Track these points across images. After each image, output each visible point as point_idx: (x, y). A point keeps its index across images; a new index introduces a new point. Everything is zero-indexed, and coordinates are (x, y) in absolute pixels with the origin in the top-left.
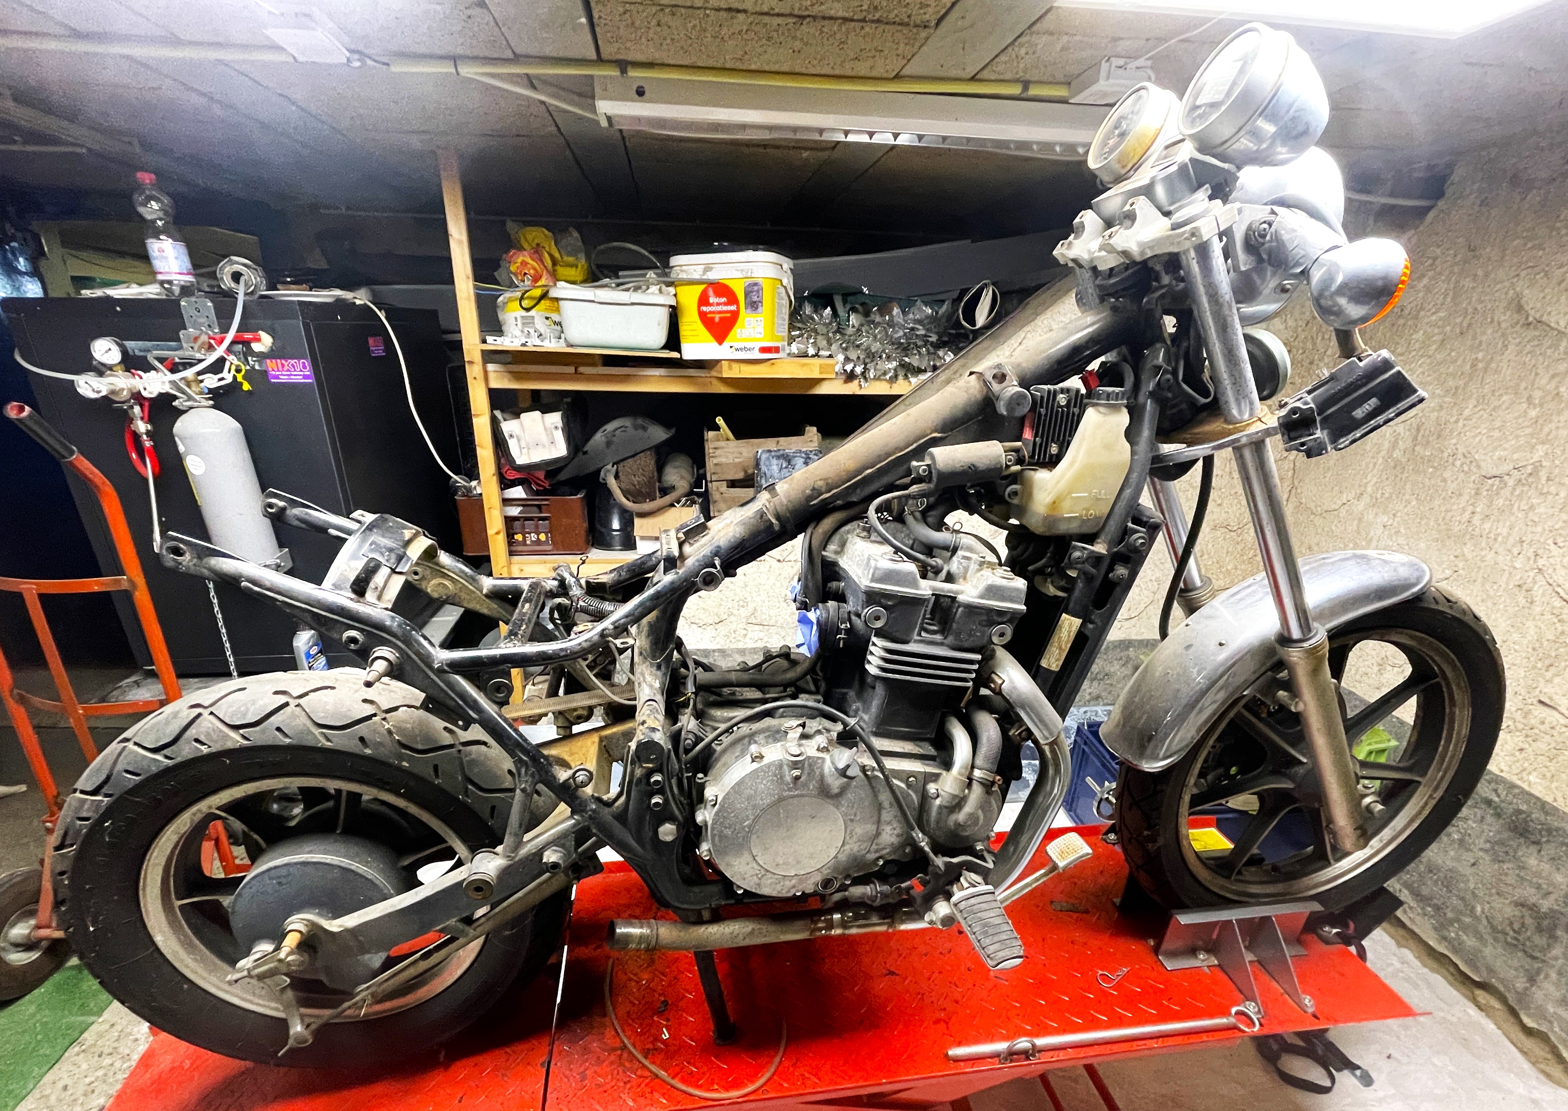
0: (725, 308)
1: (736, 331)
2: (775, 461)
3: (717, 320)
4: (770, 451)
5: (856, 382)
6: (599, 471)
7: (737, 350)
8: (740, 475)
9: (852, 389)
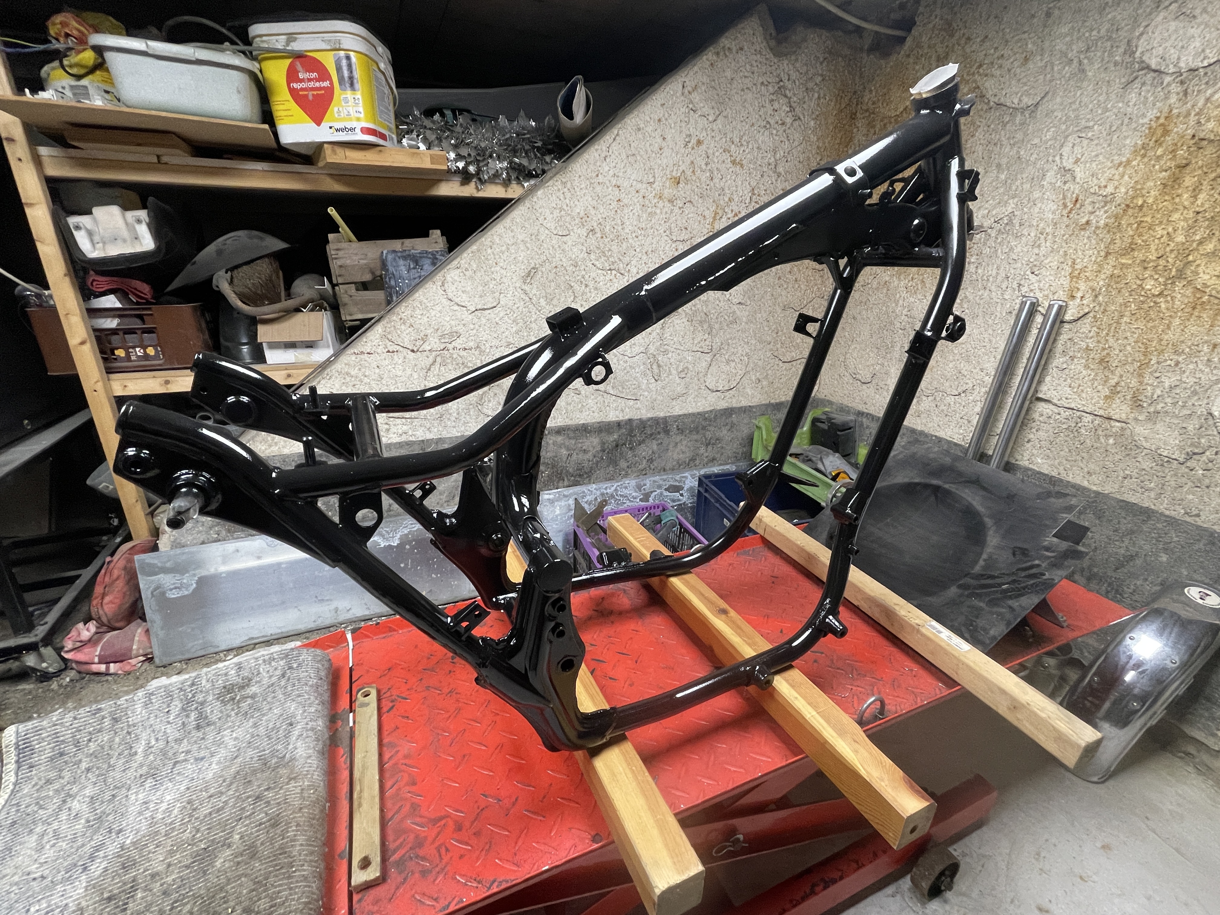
0: (317, 84)
1: (334, 109)
2: (401, 262)
3: (311, 98)
4: (394, 251)
5: (473, 184)
6: (210, 280)
7: (337, 130)
8: (367, 277)
9: (469, 191)
